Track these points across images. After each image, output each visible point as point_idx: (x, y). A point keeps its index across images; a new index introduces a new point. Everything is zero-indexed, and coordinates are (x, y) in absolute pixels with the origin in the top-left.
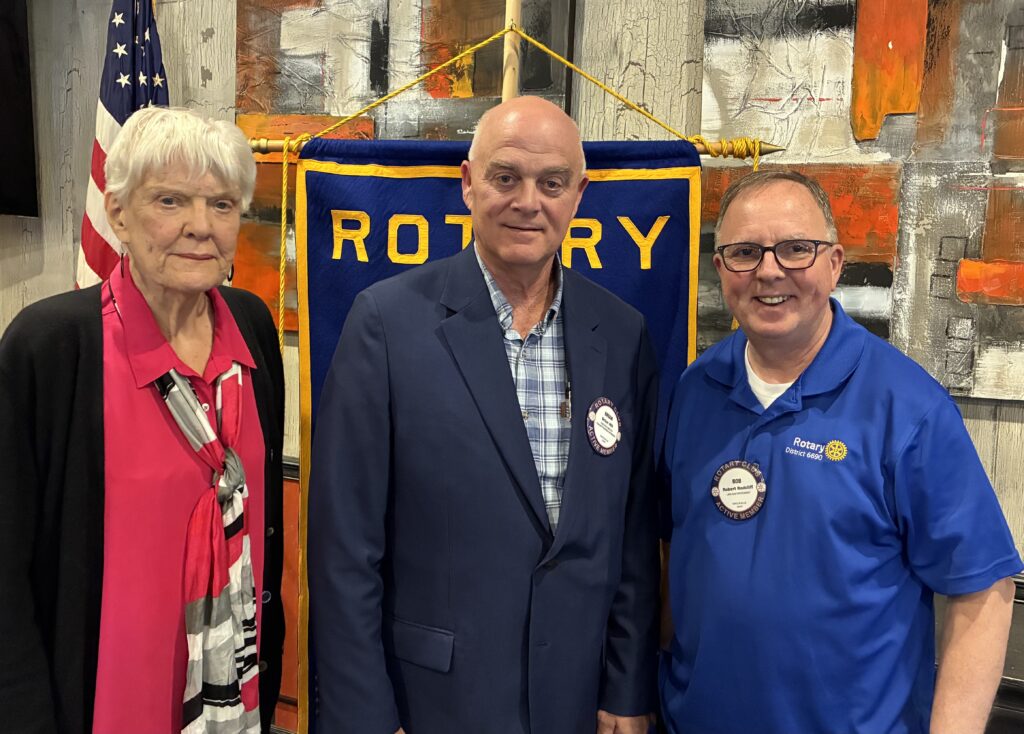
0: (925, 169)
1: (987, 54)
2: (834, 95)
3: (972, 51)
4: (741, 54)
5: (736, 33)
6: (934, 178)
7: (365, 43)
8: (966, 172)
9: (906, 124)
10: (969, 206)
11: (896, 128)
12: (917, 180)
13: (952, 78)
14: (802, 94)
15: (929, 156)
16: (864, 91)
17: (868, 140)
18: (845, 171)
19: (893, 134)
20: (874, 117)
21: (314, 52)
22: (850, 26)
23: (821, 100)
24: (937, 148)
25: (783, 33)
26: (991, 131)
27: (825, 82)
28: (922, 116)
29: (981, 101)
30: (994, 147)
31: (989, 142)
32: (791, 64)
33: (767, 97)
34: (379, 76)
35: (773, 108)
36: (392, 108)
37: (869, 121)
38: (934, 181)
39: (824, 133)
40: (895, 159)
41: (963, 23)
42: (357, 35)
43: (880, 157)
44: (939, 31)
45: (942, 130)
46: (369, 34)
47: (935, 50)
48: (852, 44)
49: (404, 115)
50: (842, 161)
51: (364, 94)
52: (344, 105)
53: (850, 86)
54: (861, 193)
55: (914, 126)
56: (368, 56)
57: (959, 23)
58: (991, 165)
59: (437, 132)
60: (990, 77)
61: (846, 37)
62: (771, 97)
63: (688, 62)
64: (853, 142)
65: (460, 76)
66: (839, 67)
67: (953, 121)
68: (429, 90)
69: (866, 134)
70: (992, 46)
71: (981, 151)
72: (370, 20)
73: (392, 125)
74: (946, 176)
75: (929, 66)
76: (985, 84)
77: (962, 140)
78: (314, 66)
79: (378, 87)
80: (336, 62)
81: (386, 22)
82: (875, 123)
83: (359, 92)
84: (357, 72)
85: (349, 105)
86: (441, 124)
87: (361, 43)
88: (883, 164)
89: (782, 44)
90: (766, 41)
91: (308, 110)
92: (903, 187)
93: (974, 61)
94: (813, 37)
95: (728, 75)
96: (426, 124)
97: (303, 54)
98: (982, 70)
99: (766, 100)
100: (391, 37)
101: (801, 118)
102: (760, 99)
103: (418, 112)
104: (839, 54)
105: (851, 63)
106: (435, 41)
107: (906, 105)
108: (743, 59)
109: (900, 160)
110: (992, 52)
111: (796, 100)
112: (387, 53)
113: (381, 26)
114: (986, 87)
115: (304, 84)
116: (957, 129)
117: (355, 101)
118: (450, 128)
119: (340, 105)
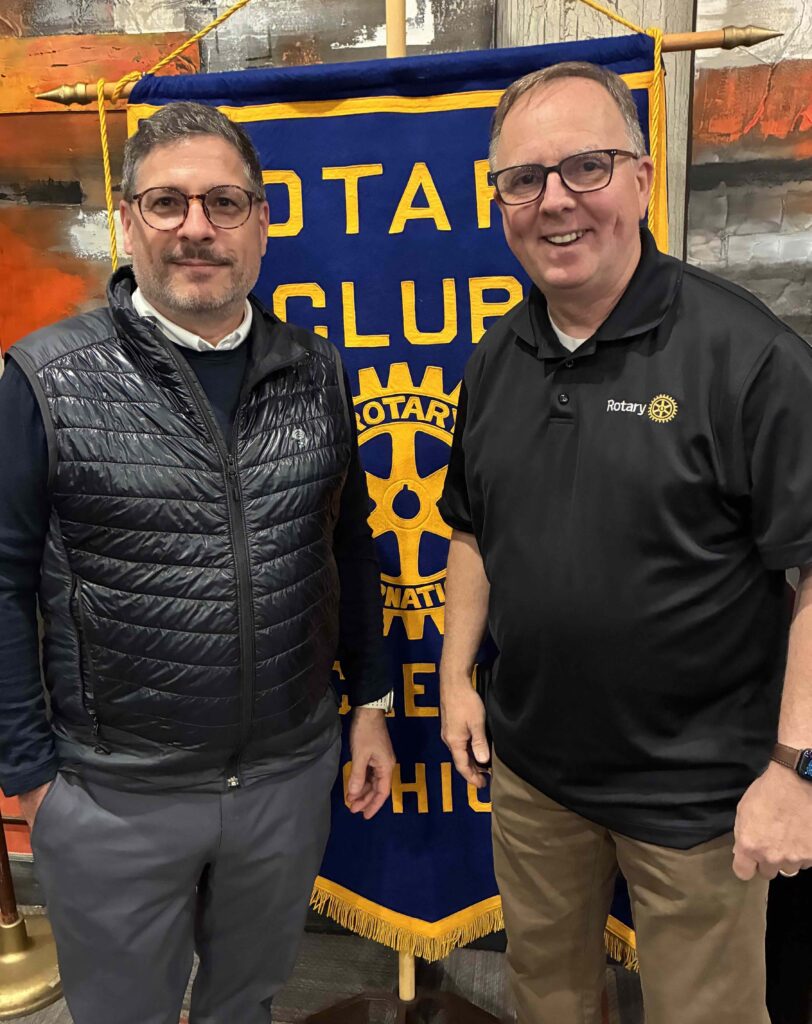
49: (245, 26)
52: (145, 16)
59: (299, 49)
73: (227, 42)
85: (154, 15)
86: (306, 36)
91: (87, 26)
96: (280, 38)
103: (265, 20)
117: (163, 10)
118: (319, 41)
119: (139, 17)
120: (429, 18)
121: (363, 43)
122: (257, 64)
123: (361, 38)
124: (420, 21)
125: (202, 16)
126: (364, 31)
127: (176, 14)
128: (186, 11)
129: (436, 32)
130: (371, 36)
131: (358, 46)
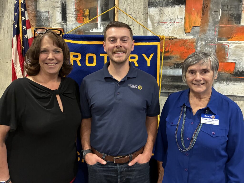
0: (202, 40)
1: (217, 12)
2: (180, 22)
3: (213, 11)
4: (157, 11)
5: (156, 5)
6: (204, 42)
7: (60, 9)
8: (211, 41)
9: (198, 29)
10: (212, 49)
11: (195, 30)
12: (200, 42)
13: (208, 18)
14: (172, 21)
15: (203, 37)
16: (187, 21)
17: (188, 33)
18: (183, 40)
19: (194, 31)
20: (190, 27)
21: (46, 11)
22: (184, 4)
23: (177, 23)
24: (205, 35)
25: (168, 6)
26: (217, 31)
27: (178, 18)
28: (201, 27)
29: (215, 23)
30: (218, 34)
31: (217, 33)
32: (170, 14)
33: (164, 22)
34: (64, 17)
35: (165, 25)
36: (68, 26)
37: (189, 28)
38: (204, 43)
39: (178, 31)
40: (195, 38)
41: (211, 4)
42: (58, 6)
43: (191, 37)
44: (205, 6)
45: (206, 30)
46: (61, 6)
47: (204, 10)
48: (184, 9)
49: (71, 27)
50: (182, 38)
51: (60, 22)
52: (55, 25)
53: (184, 19)
54: (186, 46)
55: (199, 29)
56: (61, 12)
57: (210, 4)
58: (217, 39)
59: (80, 32)
60: (217, 17)
61: (183, 7)
62: (165, 22)
63: (144, 14)
64: (185, 33)
65: (86, 17)
66: (181, 14)
67: (209, 28)
68: (78, 21)
69: (188, 31)
70: (218, 10)
71: (215, 36)
72: (61, 2)
73: (68, 30)
74: (207, 42)
75: (203, 14)
76: (216, 19)
77: (210, 33)
78: (46, 15)
79: (64, 20)
80: (52, 13)
81: (65, 3)
82: (190, 28)
83: (59, 22)
84: (58, 16)
85: (56, 25)
86: (81, 30)
87: (59, 9)
88: (192, 39)
89: (167, 8)
90: (163, 8)
91: (45, 26)
92: (196, 44)
93: (214, 14)
94: (175, 7)
95: (154, 16)
96: (77, 30)
97: (43, 11)
98: (215, 16)
99: (163, 23)
100: (67, 7)
101: (172, 27)
102: (162, 23)
103: (75, 27)
104: (181, 11)
105: (184, 14)
106: (79, 8)
107: (198, 24)
108: (158, 12)
109: (196, 38)
110: (218, 11)
111: (171, 23)
112: (66, 11)
113: (64, 4)
114: (216, 20)
115: (44, 19)
116: (209, 30)
117: (58, 24)
118: (84, 31)
119: (54, 25)
120: (102, 28)
121: (91, 31)
122: (73, 34)
123: (90, 30)
124: (101, 28)
125: (64, 25)
126: (91, 29)
127: (60, 25)
128: (62, 24)
129: (103, 30)
130: (92, 30)
131: (90, 32)
